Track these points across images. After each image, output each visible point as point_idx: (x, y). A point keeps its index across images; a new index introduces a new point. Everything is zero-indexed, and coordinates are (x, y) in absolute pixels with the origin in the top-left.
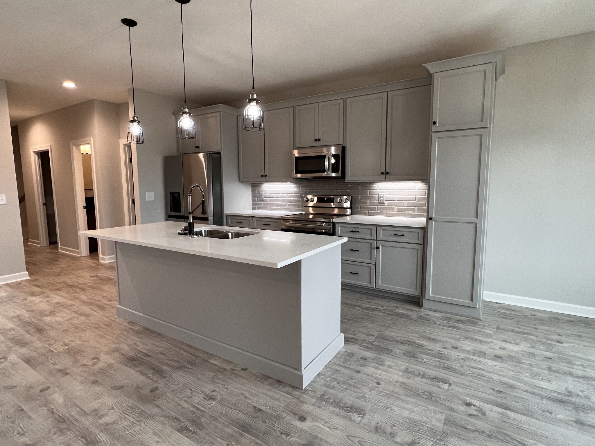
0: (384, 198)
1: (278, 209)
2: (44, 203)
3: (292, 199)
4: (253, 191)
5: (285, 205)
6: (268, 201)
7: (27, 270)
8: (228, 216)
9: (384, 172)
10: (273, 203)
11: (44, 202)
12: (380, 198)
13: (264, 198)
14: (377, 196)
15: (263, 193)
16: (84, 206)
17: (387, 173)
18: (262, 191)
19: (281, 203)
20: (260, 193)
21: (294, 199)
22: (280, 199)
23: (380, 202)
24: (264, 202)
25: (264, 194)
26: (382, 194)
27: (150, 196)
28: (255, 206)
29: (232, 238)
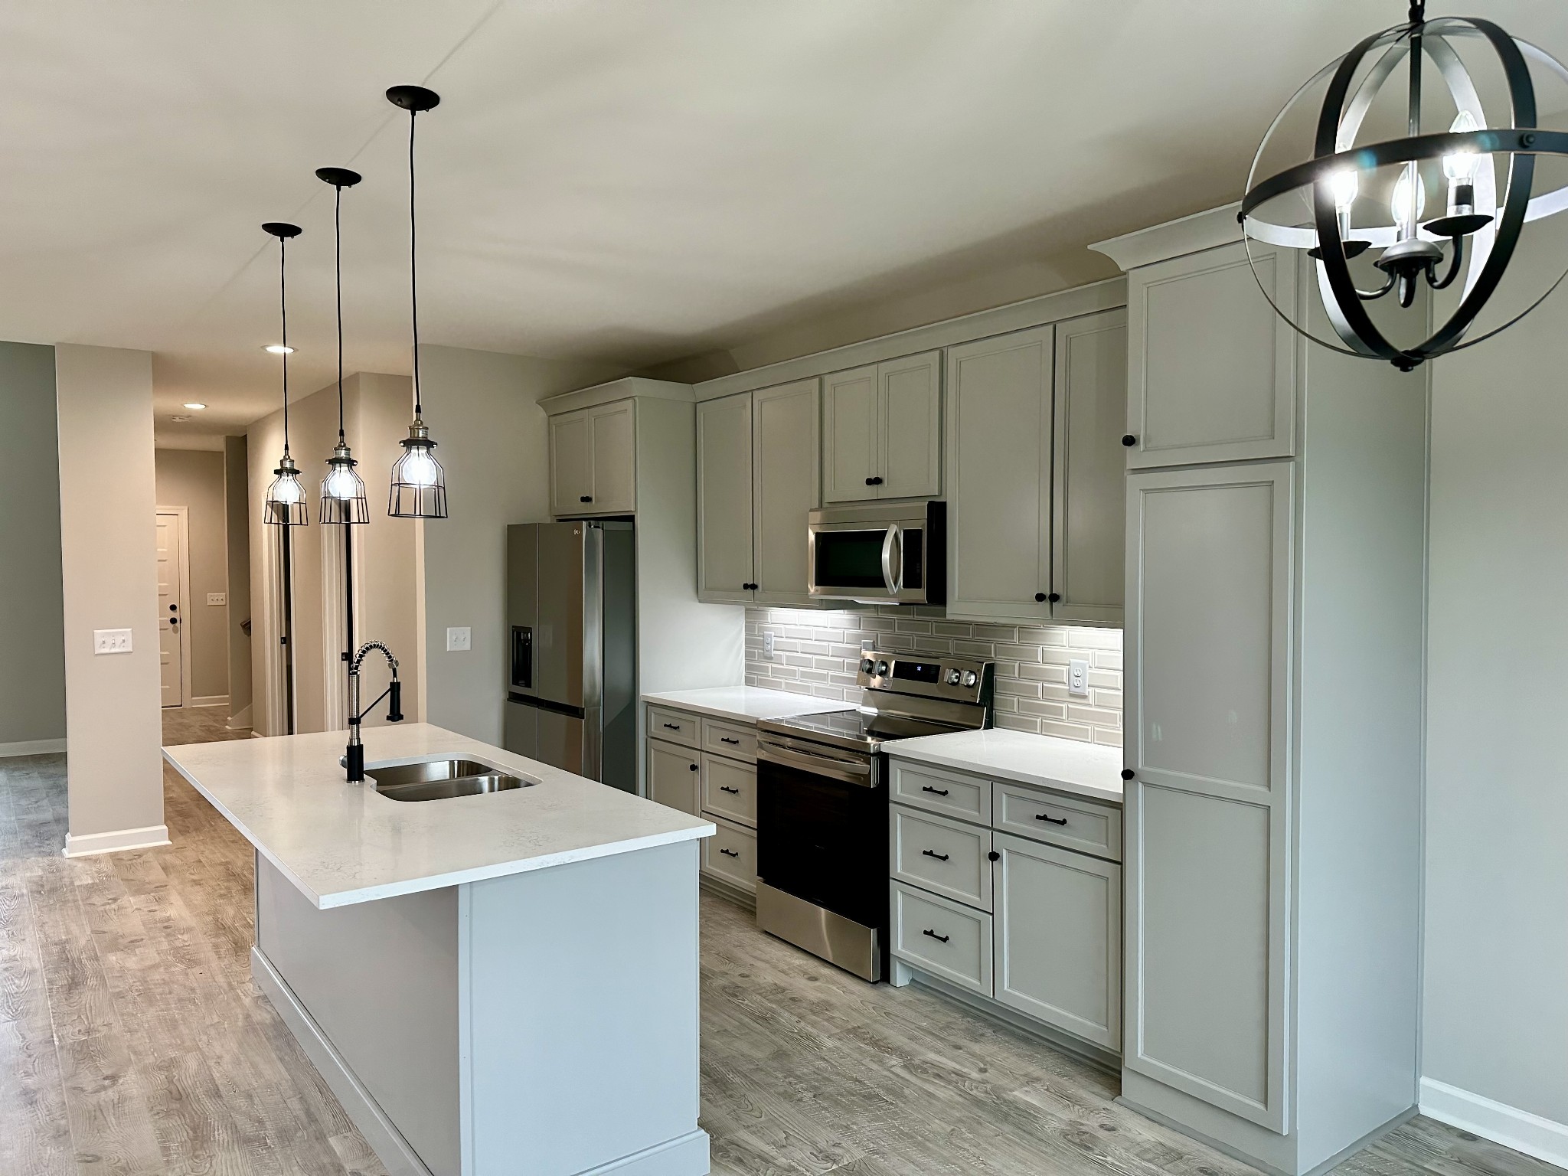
0: (1084, 680)
1: (804, 690)
2: (282, 638)
3: (841, 660)
4: (749, 629)
5: (823, 677)
6: (784, 662)
7: (167, 820)
8: (650, 704)
9: (1047, 593)
10: (796, 668)
11: (284, 636)
12: (1072, 676)
13: (773, 652)
14: (1065, 668)
15: (770, 636)
16: (343, 654)
17: (1054, 598)
18: (770, 629)
19: (813, 670)
20: (763, 636)
21: (846, 660)
22: (810, 656)
23: (1073, 689)
24: (774, 666)
25: (774, 639)
26: (1077, 664)
27: (458, 639)
28: (753, 676)
29: (492, 790)
